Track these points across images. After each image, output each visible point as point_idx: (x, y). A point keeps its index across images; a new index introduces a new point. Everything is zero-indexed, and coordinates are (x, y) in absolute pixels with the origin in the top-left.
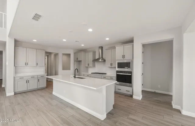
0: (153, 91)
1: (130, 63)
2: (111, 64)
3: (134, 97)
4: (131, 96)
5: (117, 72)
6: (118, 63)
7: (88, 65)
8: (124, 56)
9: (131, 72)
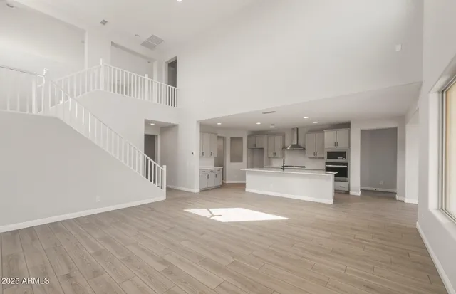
0: (374, 189)
1: (345, 153)
2: (315, 154)
3: (351, 193)
4: (347, 193)
5: (327, 163)
6: (328, 153)
7: (274, 154)
8: (336, 144)
9: (346, 164)
